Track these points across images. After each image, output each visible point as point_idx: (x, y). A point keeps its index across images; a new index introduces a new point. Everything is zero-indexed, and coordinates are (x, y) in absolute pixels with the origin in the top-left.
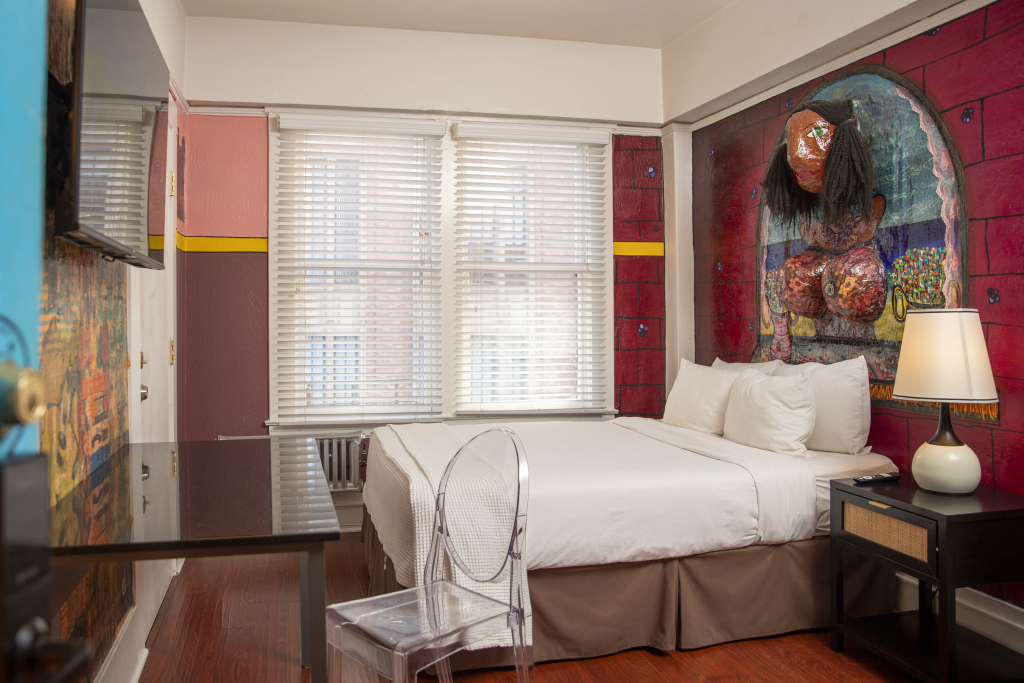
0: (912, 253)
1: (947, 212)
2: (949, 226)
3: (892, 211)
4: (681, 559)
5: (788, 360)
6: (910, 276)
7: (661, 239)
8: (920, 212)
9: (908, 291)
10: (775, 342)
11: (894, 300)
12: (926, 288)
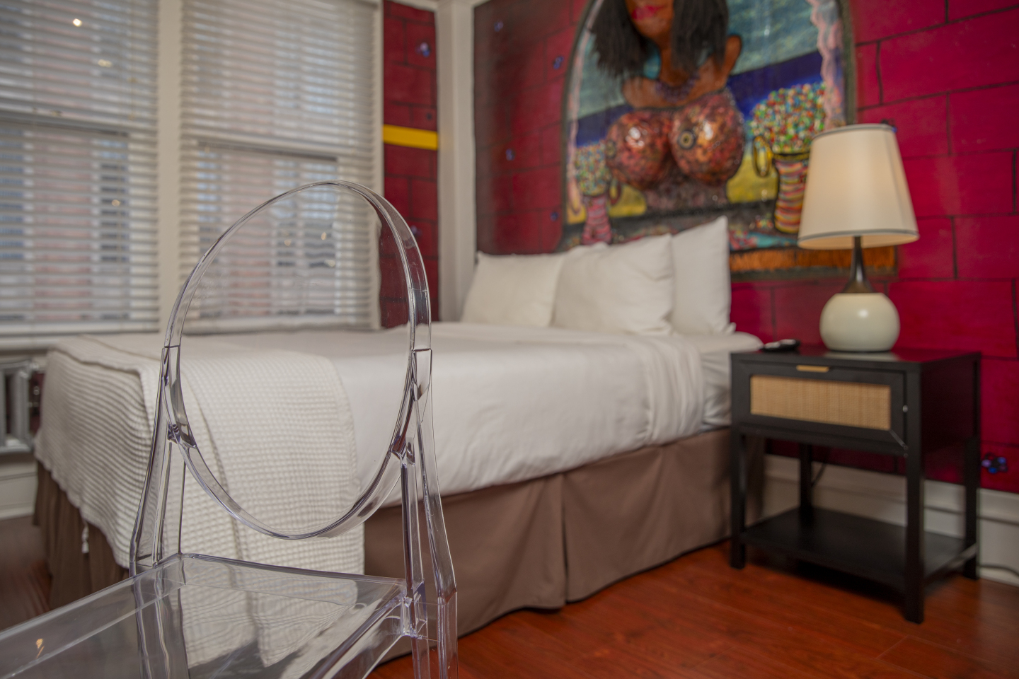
0: (778, 95)
1: (825, 39)
2: (827, 57)
3: (751, 50)
4: (566, 473)
5: (611, 243)
6: (776, 123)
7: (434, 128)
8: (790, 47)
9: (772, 140)
10: (588, 229)
11: (755, 152)
12: (797, 133)
